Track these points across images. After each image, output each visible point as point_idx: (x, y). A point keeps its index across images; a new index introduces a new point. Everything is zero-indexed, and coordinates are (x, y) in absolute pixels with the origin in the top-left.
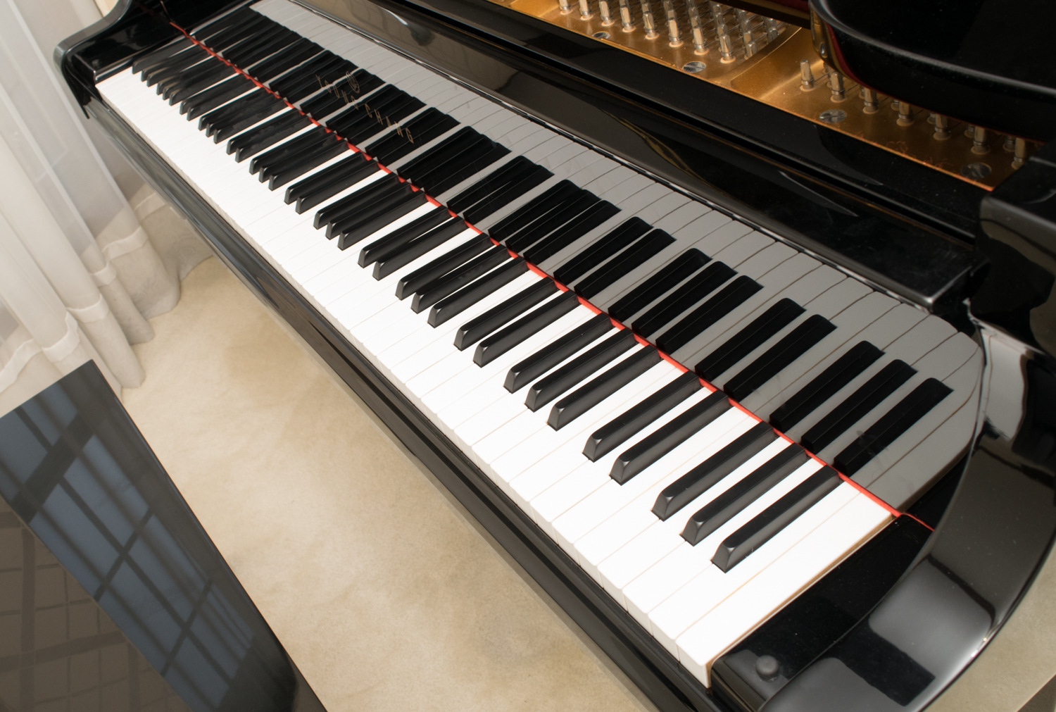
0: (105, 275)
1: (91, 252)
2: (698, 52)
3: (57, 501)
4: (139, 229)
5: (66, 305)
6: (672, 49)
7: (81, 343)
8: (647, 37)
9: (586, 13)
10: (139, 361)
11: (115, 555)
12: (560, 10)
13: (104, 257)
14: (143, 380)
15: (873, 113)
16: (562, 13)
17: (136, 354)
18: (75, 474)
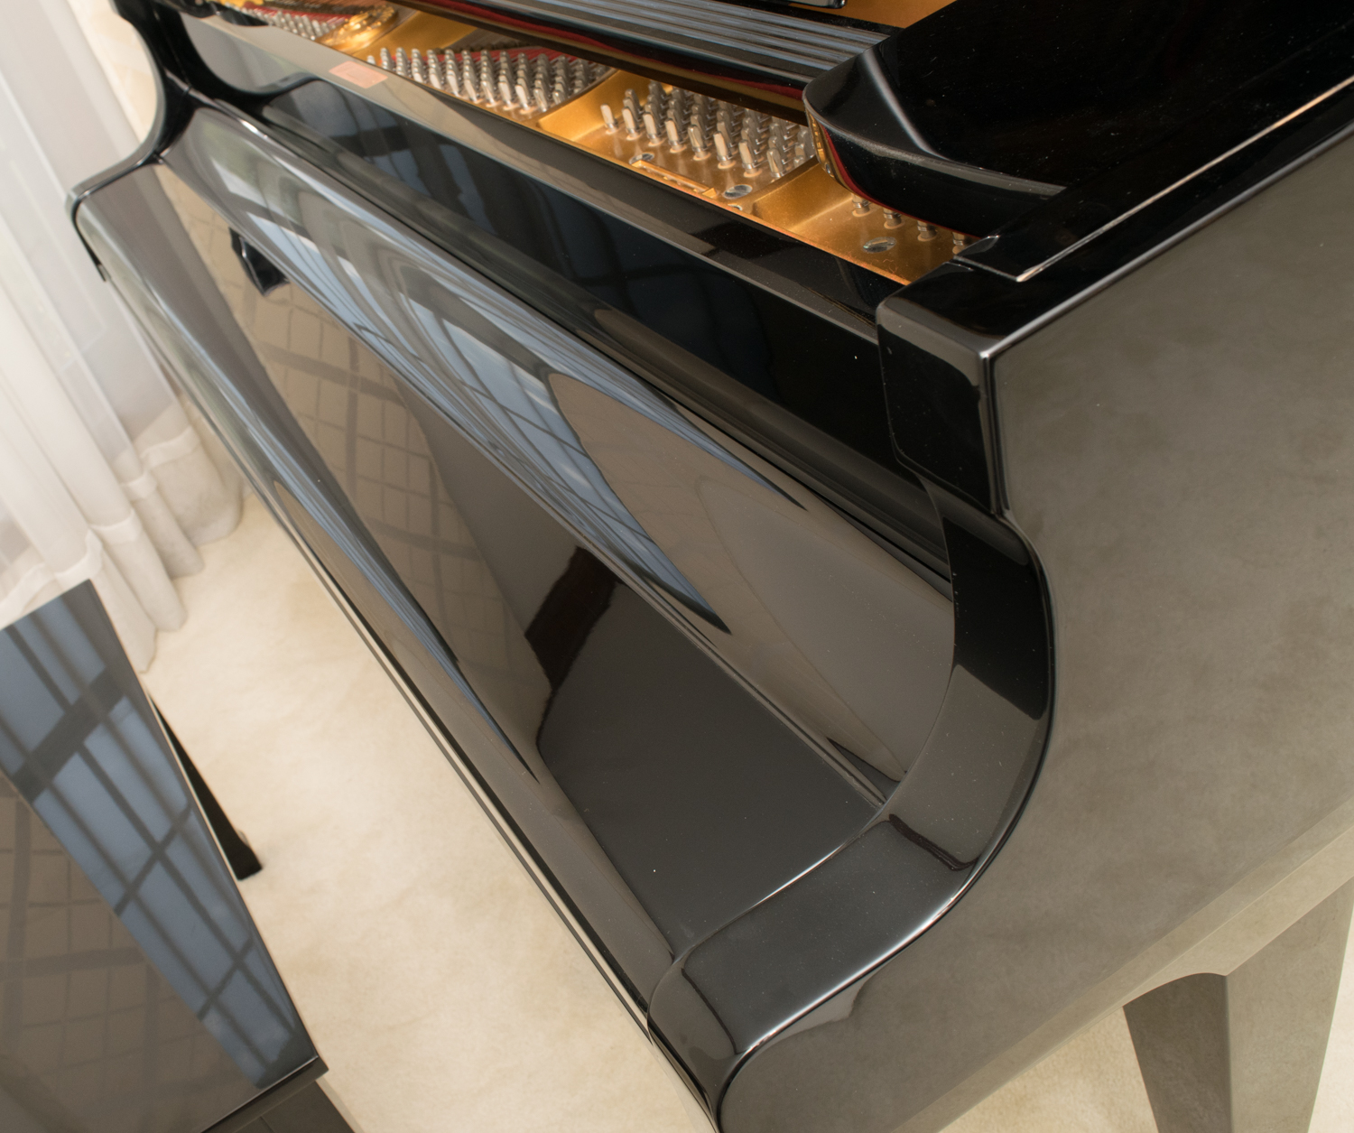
0: (142, 486)
1: (126, 459)
2: (748, 173)
3: (73, 776)
4: (189, 431)
5: (88, 520)
6: (721, 171)
7: (104, 568)
8: (696, 158)
9: (633, 131)
10: (181, 600)
11: (146, 852)
12: (605, 128)
13: (142, 464)
14: (183, 621)
15: (928, 240)
16: (608, 133)
17: (177, 589)
18: (98, 743)
